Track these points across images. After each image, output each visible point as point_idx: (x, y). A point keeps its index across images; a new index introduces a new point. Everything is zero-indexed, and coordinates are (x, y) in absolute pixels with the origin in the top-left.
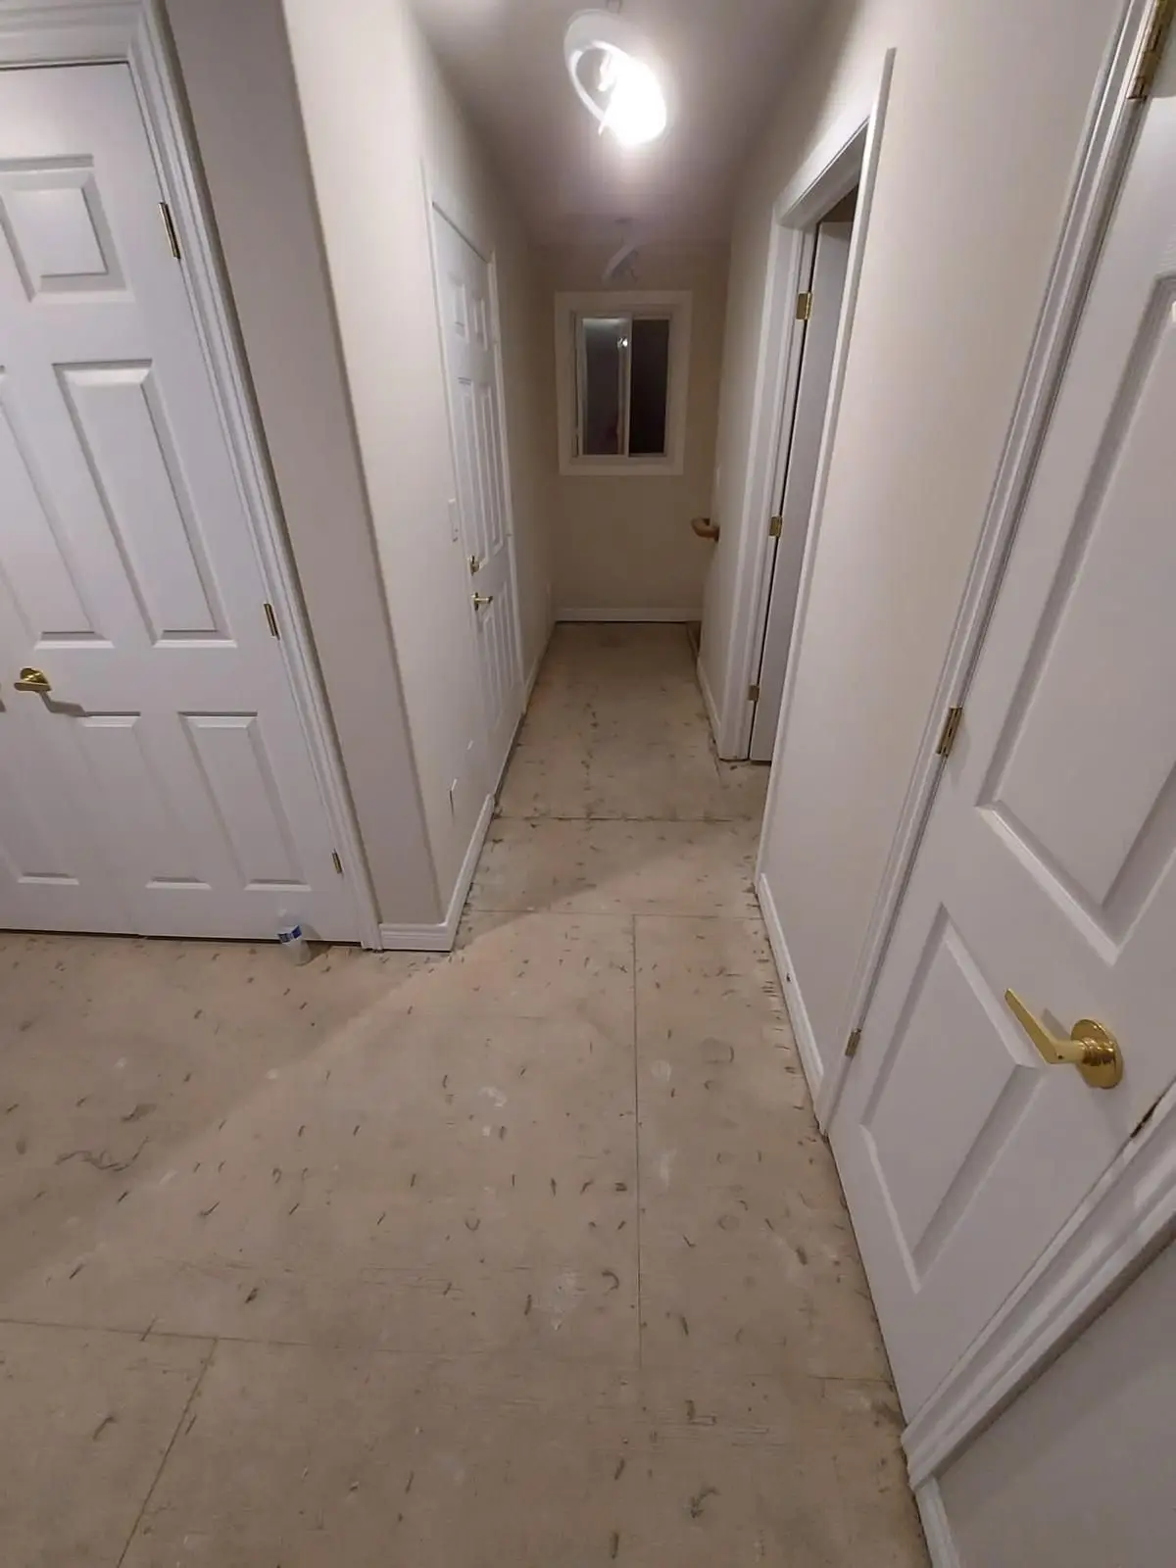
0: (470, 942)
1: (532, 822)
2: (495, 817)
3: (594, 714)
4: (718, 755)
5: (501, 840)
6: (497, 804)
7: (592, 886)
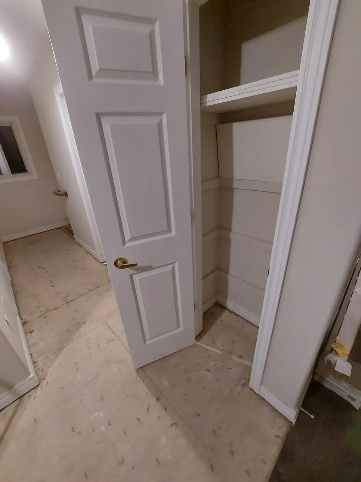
0: (46, 375)
1: (43, 316)
2: (24, 324)
3: (44, 268)
4: (100, 262)
5: (33, 331)
6: (21, 319)
7: (85, 323)
